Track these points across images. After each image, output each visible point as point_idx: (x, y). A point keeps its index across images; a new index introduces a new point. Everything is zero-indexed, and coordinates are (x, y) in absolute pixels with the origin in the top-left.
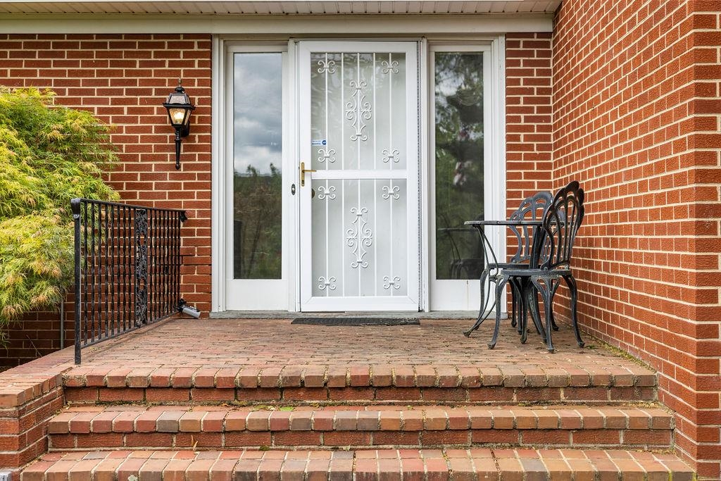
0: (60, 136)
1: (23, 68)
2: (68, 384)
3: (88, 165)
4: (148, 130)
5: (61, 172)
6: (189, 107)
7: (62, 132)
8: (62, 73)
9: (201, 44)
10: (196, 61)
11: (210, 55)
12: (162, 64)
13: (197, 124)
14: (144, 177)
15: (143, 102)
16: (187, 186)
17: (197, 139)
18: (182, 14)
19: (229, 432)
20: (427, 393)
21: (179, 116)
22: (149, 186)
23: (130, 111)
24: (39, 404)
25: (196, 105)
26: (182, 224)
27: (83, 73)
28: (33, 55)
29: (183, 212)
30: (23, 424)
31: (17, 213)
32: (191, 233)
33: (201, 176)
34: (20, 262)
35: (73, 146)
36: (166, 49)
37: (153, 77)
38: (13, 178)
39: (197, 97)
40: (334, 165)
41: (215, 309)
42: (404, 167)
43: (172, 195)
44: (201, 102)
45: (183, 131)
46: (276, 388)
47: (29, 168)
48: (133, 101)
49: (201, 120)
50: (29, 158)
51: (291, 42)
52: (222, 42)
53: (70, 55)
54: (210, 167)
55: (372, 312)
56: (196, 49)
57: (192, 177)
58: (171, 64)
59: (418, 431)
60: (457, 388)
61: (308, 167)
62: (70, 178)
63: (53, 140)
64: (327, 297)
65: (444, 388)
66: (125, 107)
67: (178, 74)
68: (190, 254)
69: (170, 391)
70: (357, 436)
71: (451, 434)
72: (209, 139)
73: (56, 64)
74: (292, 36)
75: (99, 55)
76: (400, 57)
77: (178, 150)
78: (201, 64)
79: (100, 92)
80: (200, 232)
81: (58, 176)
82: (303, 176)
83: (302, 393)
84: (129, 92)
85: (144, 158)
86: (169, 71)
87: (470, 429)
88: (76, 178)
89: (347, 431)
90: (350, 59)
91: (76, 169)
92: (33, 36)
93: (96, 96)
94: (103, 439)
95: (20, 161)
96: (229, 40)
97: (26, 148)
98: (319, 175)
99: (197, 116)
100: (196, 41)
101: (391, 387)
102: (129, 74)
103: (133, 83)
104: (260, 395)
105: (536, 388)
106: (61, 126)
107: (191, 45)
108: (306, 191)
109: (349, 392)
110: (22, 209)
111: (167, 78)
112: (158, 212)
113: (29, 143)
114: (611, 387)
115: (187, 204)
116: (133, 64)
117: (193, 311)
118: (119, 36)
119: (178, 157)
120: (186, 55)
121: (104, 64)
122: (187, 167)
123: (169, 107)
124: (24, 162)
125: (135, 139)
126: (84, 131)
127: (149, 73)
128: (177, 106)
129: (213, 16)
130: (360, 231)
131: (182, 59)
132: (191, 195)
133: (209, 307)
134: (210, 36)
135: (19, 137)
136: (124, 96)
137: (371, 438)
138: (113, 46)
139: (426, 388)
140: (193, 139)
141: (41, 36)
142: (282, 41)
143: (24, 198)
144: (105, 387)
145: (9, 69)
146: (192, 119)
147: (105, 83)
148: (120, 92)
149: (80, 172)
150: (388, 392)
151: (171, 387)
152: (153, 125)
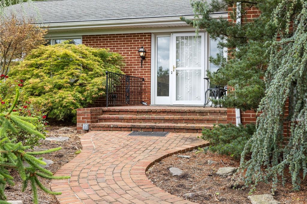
0: (111, 59)
1: (105, 43)
2: (103, 110)
3: (117, 66)
4: (135, 58)
5: (111, 68)
6: (145, 52)
7: (111, 58)
8: (115, 44)
9: (148, 36)
10: (147, 40)
11: (151, 38)
12: (139, 41)
13: (147, 56)
14: (134, 70)
15: (134, 51)
16: (144, 72)
17: (147, 60)
18: (143, 28)
19: (134, 119)
20: (178, 113)
21: (142, 54)
22: (135, 72)
23: (131, 53)
24: (95, 112)
25: (147, 51)
26: (143, 82)
27: (119, 44)
28: (107, 40)
29: (143, 79)
30: (92, 115)
31: (98, 76)
32: (146, 84)
33: (148, 70)
34: (97, 86)
35: (114, 62)
36: (140, 37)
37: (136, 44)
38: (98, 69)
39: (147, 49)
40: (182, 66)
41: (151, 104)
42: (201, 66)
43: (141, 74)
44: (148, 50)
45: (143, 58)
46: (146, 112)
47: (103, 67)
48: (132, 51)
49: (148, 55)
50: (103, 64)
51: (171, 34)
52: (154, 35)
53: (116, 39)
54: (150, 67)
55: (192, 105)
56: (147, 37)
57: (146, 70)
58: (141, 41)
59: (173, 120)
60: (185, 112)
61: (175, 66)
62: (112, 69)
63: (109, 60)
64: (180, 101)
65: (182, 112)
66: (130, 52)
67: (142, 43)
68: (145, 90)
69: (124, 112)
70: (160, 121)
71: (180, 121)
72: (150, 60)
73: (113, 42)
74: (172, 32)
75: (123, 39)
76: (200, 37)
77: (142, 62)
78: (148, 40)
79: (124, 48)
80: (148, 84)
81: (110, 69)
82: (174, 69)
83: (151, 113)
84: (130, 48)
85: (134, 65)
86: (140, 43)
87: (184, 119)
88: (114, 69)
89: (158, 119)
90: (187, 38)
91: (114, 67)
92: (107, 35)
93: (122, 50)
94: (109, 120)
95: (101, 65)
96: (156, 34)
97: (103, 62)
98: (178, 69)
99: (147, 54)
100: (147, 35)
101: (170, 112)
102: (130, 43)
103: (132, 46)
104: (142, 113)
105: (202, 112)
106: (111, 57)
107: (146, 36)
108: (174, 73)
109: (161, 113)
110: (99, 76)
111: (140, 44)
112: (141, 79)
113: (104, 61)
114: (219, 112)
115: (145, 77)
116: (131, 41)
117: (145, 104)
118: (128, 34)
119: (142, 65)
120: (144, 38)
121: (125, 41)
122: (144, 67)
123: (139, 52)
124: (102, 65)
125: (132, 60)
126: (116, 58)
127: (135, 43)
128: (141, 51)
129: (151, 28)
130: (189, 83)
131: (143, 39)
132: (145, 74)
133: (150, 103)
134: (151, 33)
135: (101, 60)
136: (129, 49)
137: (163, 121)
138: (127, 36)
139: (178, 112)
140: (146, 60)
141: (110, 35)
142: (169, 34)
143: (100, 73)
144: (111, 111)
145: (102, 43)
146: (145, 55)
147: (125, 46)
148: (128, 48)
149: (115, 68)
150: (170, 113)
151: (124, 111)
152: (136, 57)
